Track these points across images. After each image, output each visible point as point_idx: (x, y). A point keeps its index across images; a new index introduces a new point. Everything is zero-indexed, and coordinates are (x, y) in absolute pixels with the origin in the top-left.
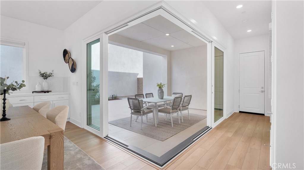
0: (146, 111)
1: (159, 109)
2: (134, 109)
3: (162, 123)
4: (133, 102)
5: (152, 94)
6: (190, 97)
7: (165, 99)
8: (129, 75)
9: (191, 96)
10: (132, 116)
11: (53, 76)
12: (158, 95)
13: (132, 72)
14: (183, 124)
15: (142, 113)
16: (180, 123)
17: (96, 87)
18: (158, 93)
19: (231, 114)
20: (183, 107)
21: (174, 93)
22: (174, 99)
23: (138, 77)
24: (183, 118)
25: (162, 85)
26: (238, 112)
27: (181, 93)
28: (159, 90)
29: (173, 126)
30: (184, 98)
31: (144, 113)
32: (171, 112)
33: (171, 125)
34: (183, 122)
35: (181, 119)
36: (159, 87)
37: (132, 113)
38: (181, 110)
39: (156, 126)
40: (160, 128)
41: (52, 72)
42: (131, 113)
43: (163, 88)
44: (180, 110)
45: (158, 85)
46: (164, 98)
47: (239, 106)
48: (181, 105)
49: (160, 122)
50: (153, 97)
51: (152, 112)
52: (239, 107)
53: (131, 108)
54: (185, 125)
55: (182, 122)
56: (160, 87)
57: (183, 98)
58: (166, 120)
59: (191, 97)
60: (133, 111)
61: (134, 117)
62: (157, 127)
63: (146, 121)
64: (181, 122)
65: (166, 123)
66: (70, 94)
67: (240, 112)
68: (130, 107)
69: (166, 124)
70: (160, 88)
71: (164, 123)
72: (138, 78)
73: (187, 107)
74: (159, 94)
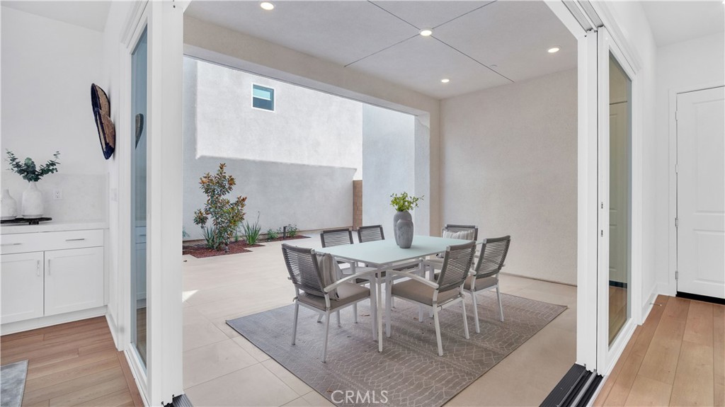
0: (343, 293)
1: (395, 282)
2: (305, 285)
3: (405, 333)
4: (300, 259)
5: (381, 229)
6: (504, 243)
7: (417, 248)
8: (330, 172)
9: (507, 240)
10: (301, 307)
11: (55, 171)
12: (396, 234)
13: (337, 164)
14: (480, 344)
15: (328, 304)
16: (468, 336)
17: (236, 204)
18: (395, 226)
19: (652, 306)
20: (478, 277)
21: (450, 227)
22: (447, 253)
23: (355, 179)
24: (479, 313)
25: (409, 202)
26: (674, 294)
27: (473, 227)
28: (396, 219)
29: (441, 352)
30: (484, 246)
31: (337, 302)
32: (435, 299)
33: (436, 345)
34: (479, 331)
35: (471, 319)
36: (397, 207)
37: (298, 298)
38: (473, 288)
39: (381, 350)
40: (395, 357)
41: (53, 159)
42: (296, 298)
43: (410, 211)
44: (468, 288)
45: (396, 201)
46: (414, 243)
47: (677, 272)
48: (472, 271)
49: (398, 329)
50: (383, 238)
51: (367, 294)
52: (676, 278)
53: (295, 282)
54: (486, 349)
55: (476, 333)
56: (403, 208)
57: (479, 248)
58: (420, 320)
59: (509, 241)
60: (301, 291)
61: (307, 311)
62: (383, 352)
63: (354, 321)
64: (473, 332)
65: (418, 331)
66: (109, 229)
67: (680, 294)
68: (293, 278)
69: (419, 339)
70: (400, 210)
71: (411, 335)
72: (354, 181)
73: (494, 276)
74: (397, 232)
